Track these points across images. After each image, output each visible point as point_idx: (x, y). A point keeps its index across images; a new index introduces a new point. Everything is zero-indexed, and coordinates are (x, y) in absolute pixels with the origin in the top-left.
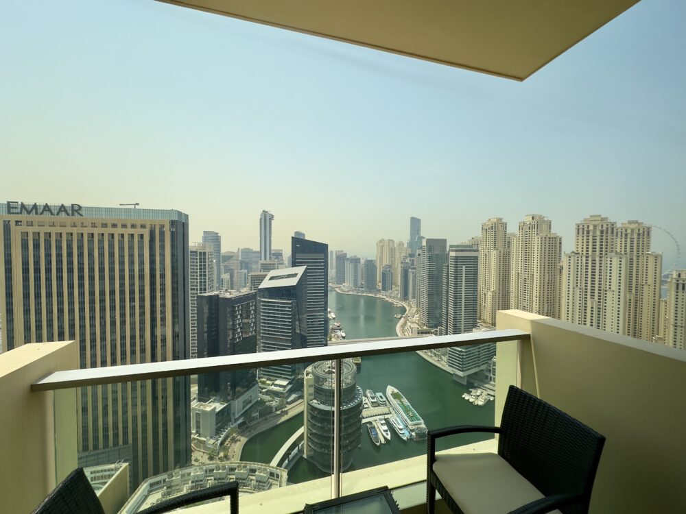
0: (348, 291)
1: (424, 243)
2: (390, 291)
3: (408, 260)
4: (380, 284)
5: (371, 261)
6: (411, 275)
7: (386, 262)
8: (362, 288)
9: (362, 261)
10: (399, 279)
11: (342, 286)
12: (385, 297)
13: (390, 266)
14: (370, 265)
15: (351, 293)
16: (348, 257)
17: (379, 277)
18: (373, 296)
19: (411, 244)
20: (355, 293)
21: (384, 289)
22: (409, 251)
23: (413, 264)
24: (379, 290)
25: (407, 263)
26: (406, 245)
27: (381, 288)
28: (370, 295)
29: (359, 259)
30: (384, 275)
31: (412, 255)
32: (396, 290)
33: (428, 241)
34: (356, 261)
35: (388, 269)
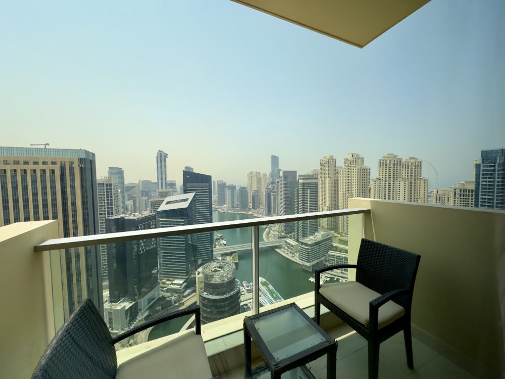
0: (228, 210)
1: (281, 174)
2: (258, 209)
3: (270, 186)
4: (251, 205)
5: (244, 187)
6: (272, 197)
7: (255, 188)
8: (238, 207)
9: (237, 188)
10: (264, 200)
11: (222, 207)
12: (255, 214)
13: (257, 191)
14: (243, 190)
15: (230, 212)
16: (226, 185)
17: (250, 199)
18: (246, 213)
19: (272, 175)
20: (232, 212)
21: (254, 208)
22: (271, 180)
23: (274, 189)
24: (250, 209)
25: (270, 188)
26: (268, 176)
27: (251, 207)
28: (244, 213)
29: (235, 186)
30: (253, 198)
31: (273, 183)
32: (263, 208)
33: (284, 172)
34: (233, 188)
35: (256, 194)
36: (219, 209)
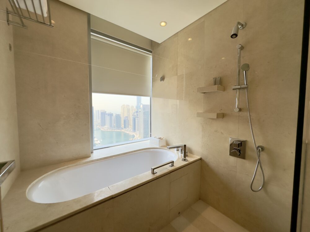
0: (107, 130)
1: (141, 106)
2: (128, 128)
3: (135, 114)
4: (123, 125)
5: (119, 115)
6: (136, 121)
7: (126, 115)
8: (114, 127)
10: (131, 123)
11: (104, 127)
12: (125, 131)
13: (127, 117)
14: (118, 117)
15: (109, 130)
16: (107, 113)
17: (122, 122)
18: (120, 131)
19: (137, 107)
20: (111, 130)
21: (125, 127)
22: (136, 110)
23: (137, 116)
24: (123, 128)
25: (135, 115)
26: (135, 107)
28: (118, 131)
29: (113, 114)
30: (125, 121)
31: (137, 112)
32: (131, 128)
33: (144, 105)
34: (111, 115)
35: (126, 119)
36: (101, 129)
